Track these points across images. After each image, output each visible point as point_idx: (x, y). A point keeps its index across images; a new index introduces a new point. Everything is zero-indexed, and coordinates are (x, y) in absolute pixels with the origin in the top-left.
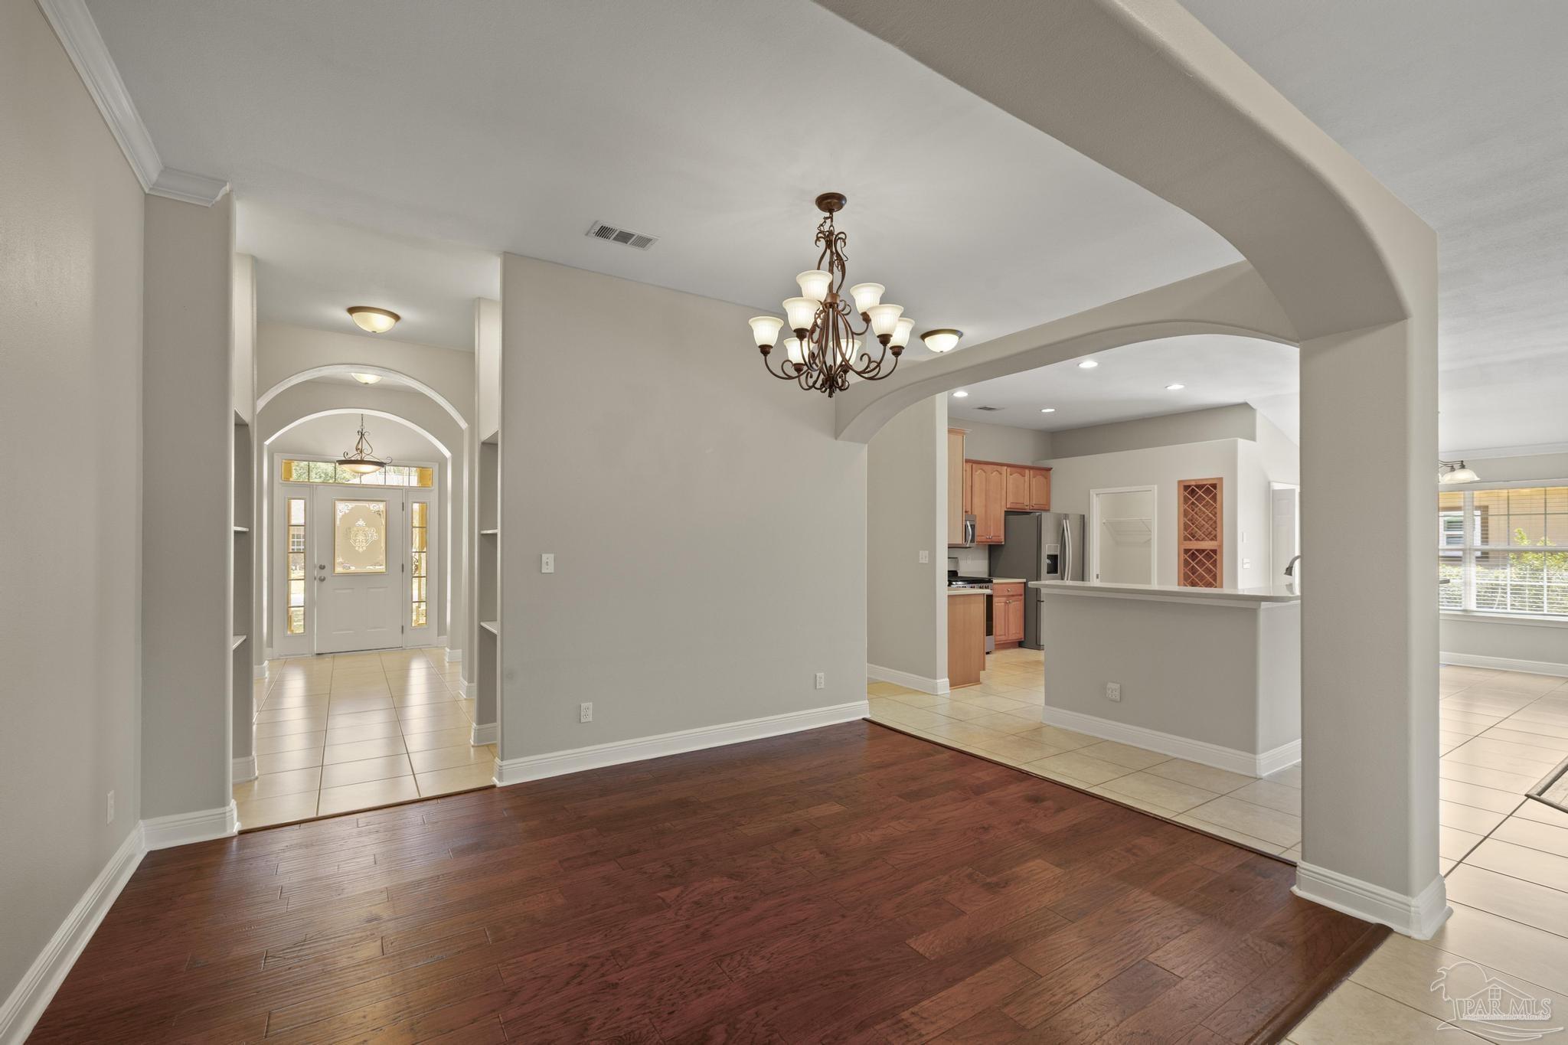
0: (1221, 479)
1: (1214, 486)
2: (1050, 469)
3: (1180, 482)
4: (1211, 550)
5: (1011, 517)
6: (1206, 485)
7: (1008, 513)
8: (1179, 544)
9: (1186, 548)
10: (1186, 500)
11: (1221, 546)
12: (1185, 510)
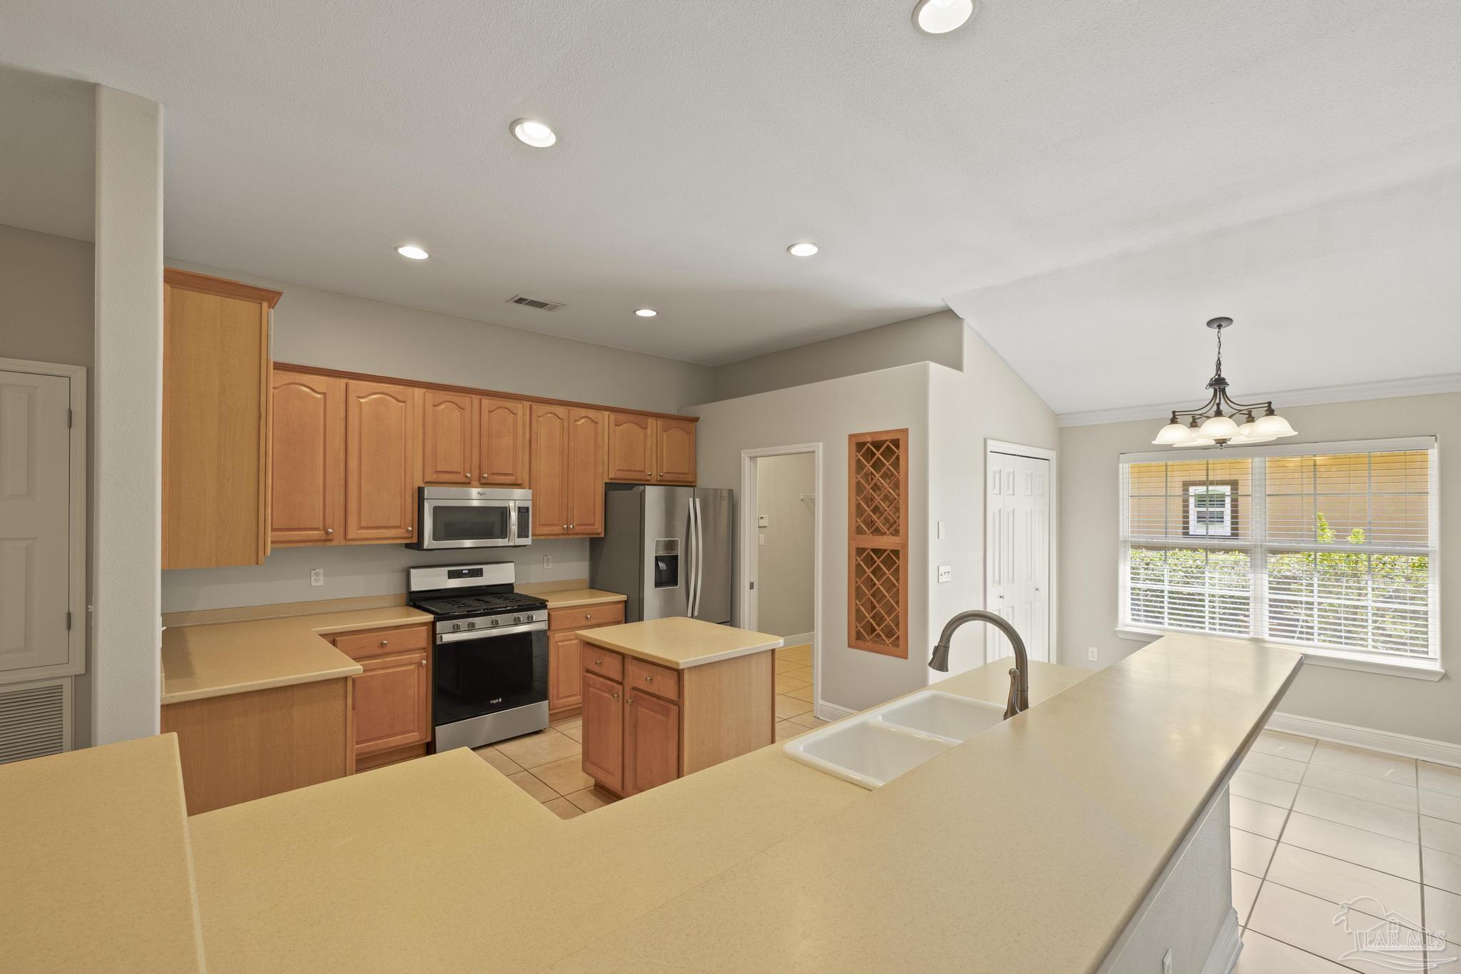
0: (905, 431)
1: (896, 443)
2: (696, 420)
3: (851, 436)
4: (893, 551)
5: (615, 494)
6: (884, 442)
7: (610, 487)
8: (850, 539)
9: (860, 546)
10: (860, 467)
11: (905, 545)
12: (858, 483)
